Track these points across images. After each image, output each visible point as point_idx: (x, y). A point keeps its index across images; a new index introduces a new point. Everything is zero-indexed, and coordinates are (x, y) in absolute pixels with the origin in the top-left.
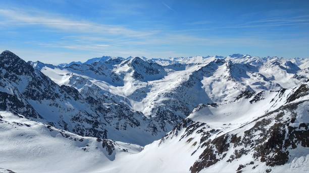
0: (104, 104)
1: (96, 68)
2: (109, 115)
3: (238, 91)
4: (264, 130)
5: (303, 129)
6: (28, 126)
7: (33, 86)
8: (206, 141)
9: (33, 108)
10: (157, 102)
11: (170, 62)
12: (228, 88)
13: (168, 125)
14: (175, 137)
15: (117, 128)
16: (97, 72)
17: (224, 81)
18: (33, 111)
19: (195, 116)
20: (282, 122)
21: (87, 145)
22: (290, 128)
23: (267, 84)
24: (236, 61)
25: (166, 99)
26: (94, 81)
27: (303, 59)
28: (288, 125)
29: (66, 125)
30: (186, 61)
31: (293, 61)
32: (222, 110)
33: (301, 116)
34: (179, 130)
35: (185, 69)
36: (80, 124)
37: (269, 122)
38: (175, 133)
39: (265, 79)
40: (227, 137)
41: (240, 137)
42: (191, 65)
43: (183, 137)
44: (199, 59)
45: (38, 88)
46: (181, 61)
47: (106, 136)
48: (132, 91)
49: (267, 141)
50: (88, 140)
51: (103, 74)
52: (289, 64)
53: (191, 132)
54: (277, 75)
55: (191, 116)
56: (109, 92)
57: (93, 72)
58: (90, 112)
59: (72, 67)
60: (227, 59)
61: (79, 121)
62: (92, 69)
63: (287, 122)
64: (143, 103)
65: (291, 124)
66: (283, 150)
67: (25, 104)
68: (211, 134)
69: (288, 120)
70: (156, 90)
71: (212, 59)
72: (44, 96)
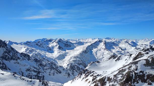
0: (43, 62)
1: (39, 44)
2: (45, 68)
3: (109, 55)
4: (123, 75)
5: (141, 74)
6: (3, 74)
7: (6, 53)
8: (95, 80)
9: (5, 65)
10: (70, 61)
11: (76, 41)
12: (105, 54)
13: (75, 73)
14: (79, 79)
15: (49, 75)
16: (40, 46)
17: (102, 50)
18: (6, 66)
19: (89, 68)
20: (131, 70)
21: (34, 84)
22: (135, 73)
23: (123, 52)
24: (108, 41)
25: (75, 59)
26: (38, 51)
27: (139, 40)
28: (134, 72)
29: (23, 73)
30: (84, 41)
31: (134, 41)
32: (102, 64)
33: (140, 67)
34: (82, 75)
35: (84, 45)
36: (30, 72)
37: (125, 70)
38: (79, 77)
39: (122, 49)
40: (105, 78)
41: (111, 78)
42: (86, 43)
43: (83, 78)
44: (90, 40)
45: (9, 54)
46: (81, 41)
47: (44, 79)
48: (57, 56)
49: (124, 80)
50: (34, 81)
51: (43, 47)
52: (133, 42)
53: (87, 76)
54: (127, 48)
55: (87, 68)
56: (46, 56)
57: (38, 46)
58: (36, 66)
59: (27, 43)
60: (104, 40)
61: (30, 71)
62: (37, 45)
63: (133, 70)
64: (63, 61)
65: (135, 72)
66: (132, 84)
67: (1, 63)
68: (97, 77)
69: (134, 70)
70: (69, 55)
71: (97, 40)
72: (12, 58)
